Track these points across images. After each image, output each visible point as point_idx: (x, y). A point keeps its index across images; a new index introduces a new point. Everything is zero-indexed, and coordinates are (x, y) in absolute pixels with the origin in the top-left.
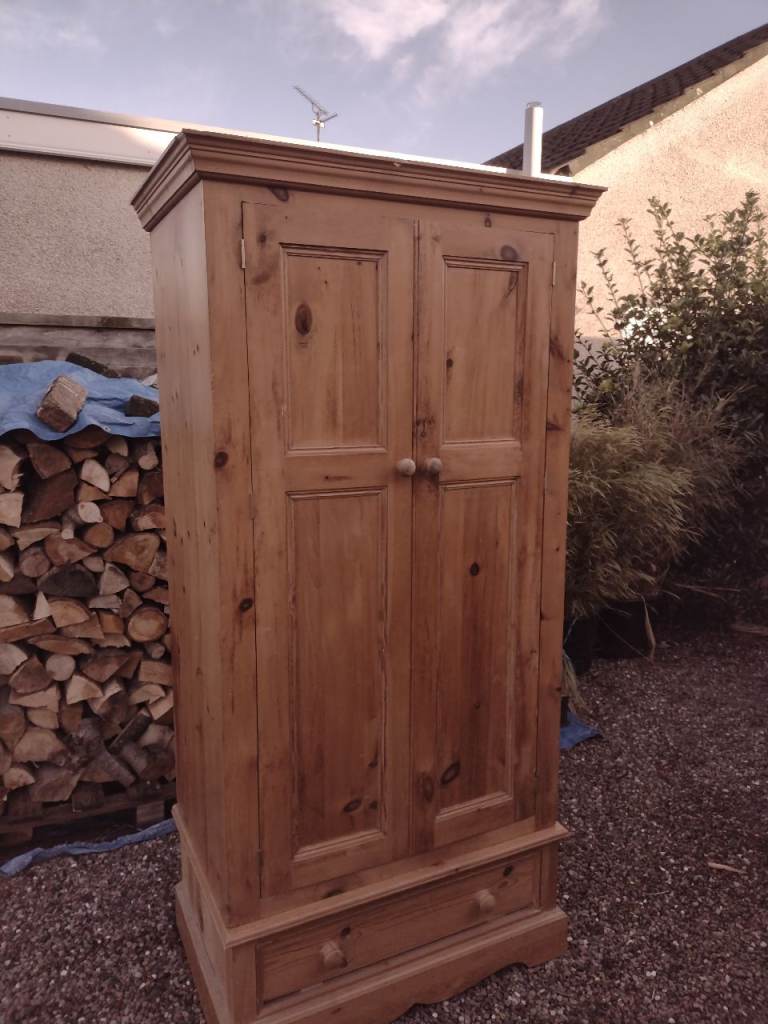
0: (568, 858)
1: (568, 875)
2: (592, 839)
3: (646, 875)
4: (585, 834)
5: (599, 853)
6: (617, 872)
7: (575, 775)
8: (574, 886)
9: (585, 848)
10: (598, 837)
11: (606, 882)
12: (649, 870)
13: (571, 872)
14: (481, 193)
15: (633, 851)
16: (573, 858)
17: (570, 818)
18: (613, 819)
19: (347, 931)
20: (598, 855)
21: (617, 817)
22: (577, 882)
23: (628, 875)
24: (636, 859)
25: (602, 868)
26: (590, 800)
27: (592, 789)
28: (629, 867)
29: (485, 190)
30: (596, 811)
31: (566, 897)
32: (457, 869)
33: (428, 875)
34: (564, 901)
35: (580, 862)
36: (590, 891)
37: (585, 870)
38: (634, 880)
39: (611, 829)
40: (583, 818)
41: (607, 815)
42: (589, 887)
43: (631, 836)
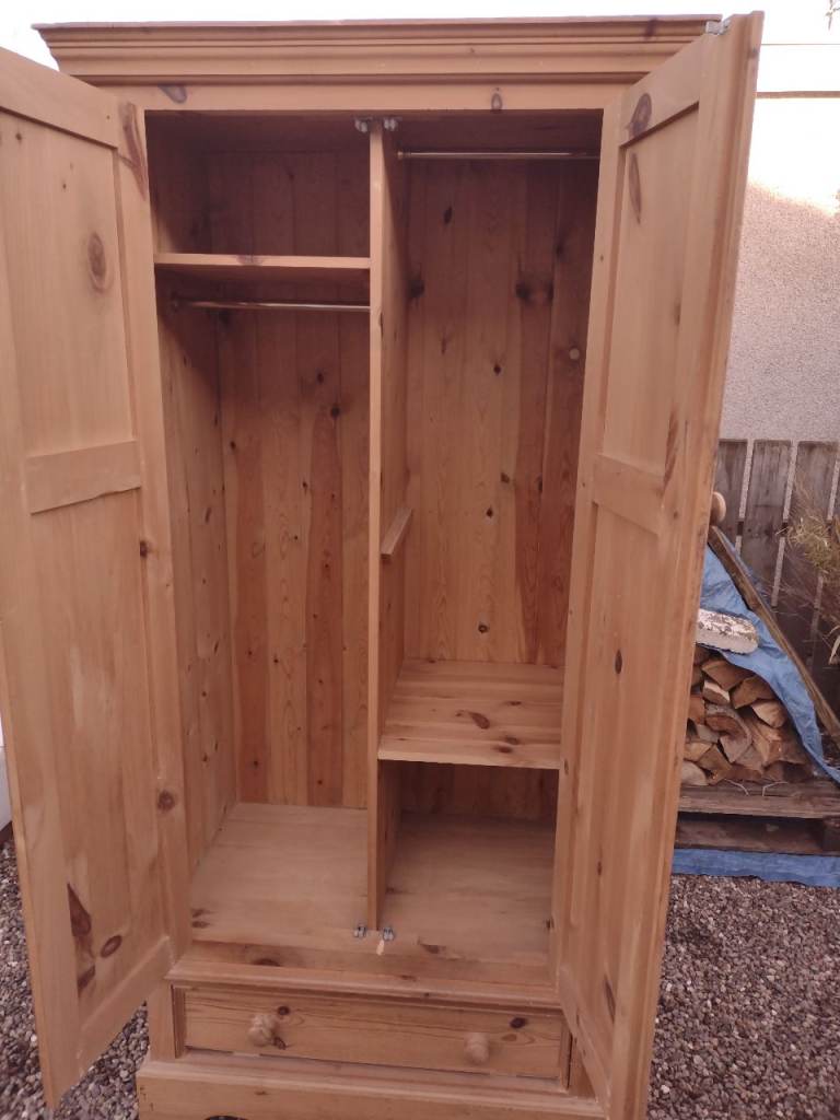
0: (707, 1038)
1: (691, 1059)
2: (763, 1028)
3: (809, 1112)
4: (760, 1015)
5: (760, 1051)
6: (768, 1089)
7: (810, 928)
8: (688, 1080)
9: (743, 1035)
10: (776, 1027)
11: (739, 1095)
12: (820, 1107)
13: (697, 1059)
14: (472, 55)
15: (816, 1070)
16: (715, 1041)
17: (755, 983)
18: (821, 1013)
19: (284, 1011)
20: (755, 1051)
21: (829, 1011)
22: (694, 1075)
23: (782, 1100)
24: (813, 1083)
25: (748, 1073)
26: (804, 971)
27: (822, 957)
28: (791, 1090)
29: (479, 49)
30: (804, 991)
31: (666, 1089)
32: (427, 994)
34: (656, 1093)
35: (722, 1051)
36: (705, 1098)
37: (720, 1065)
38: (784, 1112)
39: (806, 1024)
40: (776, 992)
41: (818, 1002)
42: (708, 1092)
43: (830, 1046)
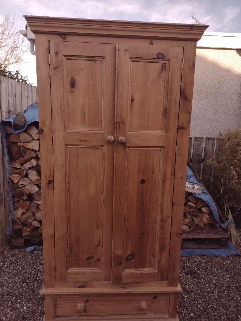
0: (200, 300)
1: (197, 306)
2: (214, 295)
3: (230, 317)
4: (213, 292)
5: (215, 302)
6: (219, 312)
7: (221, 268)
8: (197, 312)
9: (210, 298)
10: (218, 295)
11: (211, 314)
12: (233, 315)
13: (199, 306)
14: (146, 31)
15: (230, 306)
16: (203, 300)
17: (210, 284)
18: (228, 290)
19: (87, 301)
20: (214, 302)
21: (230, 289)
22: (199, 310)
23: (223, 314)
24: (230, 309)
25: (213, 308)
26: (222, 279)
27: (226, 275)
28: (225, 312)
29: (148, 30)
30: (223, 284)
31: (192, 315)
32: (130, 292)
33: (118, 291)
34: (190, 316)
35: (205, 303)
36: (203, 316)
37: (205, 307)
38: (224, 317)
39: (225, 293)
40: (216, 286)
41: (227, 287)
42: (203, 314)
43: (232, 299)
